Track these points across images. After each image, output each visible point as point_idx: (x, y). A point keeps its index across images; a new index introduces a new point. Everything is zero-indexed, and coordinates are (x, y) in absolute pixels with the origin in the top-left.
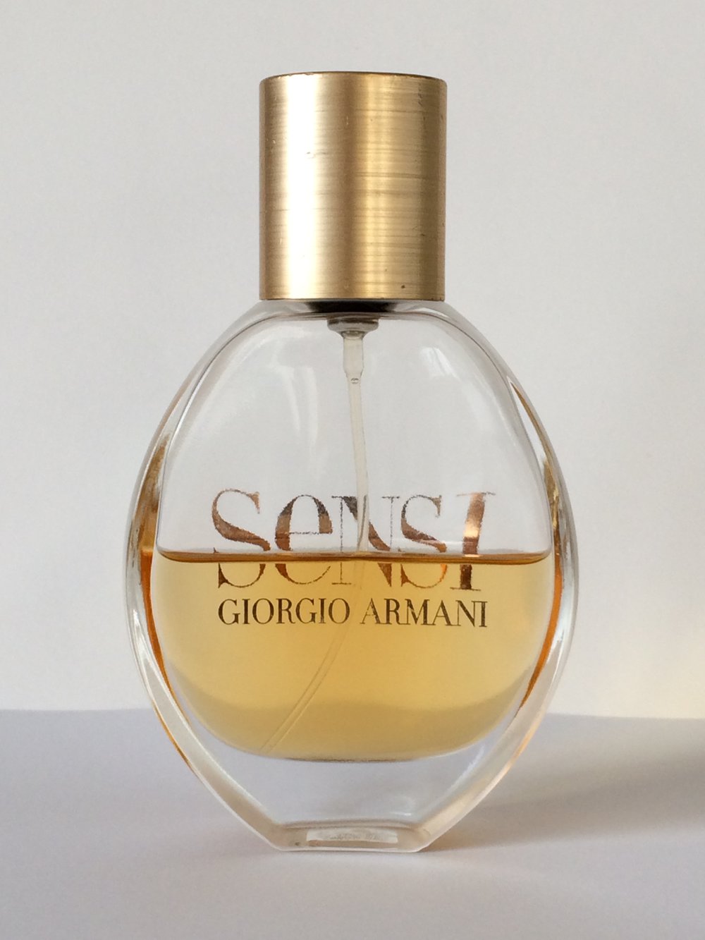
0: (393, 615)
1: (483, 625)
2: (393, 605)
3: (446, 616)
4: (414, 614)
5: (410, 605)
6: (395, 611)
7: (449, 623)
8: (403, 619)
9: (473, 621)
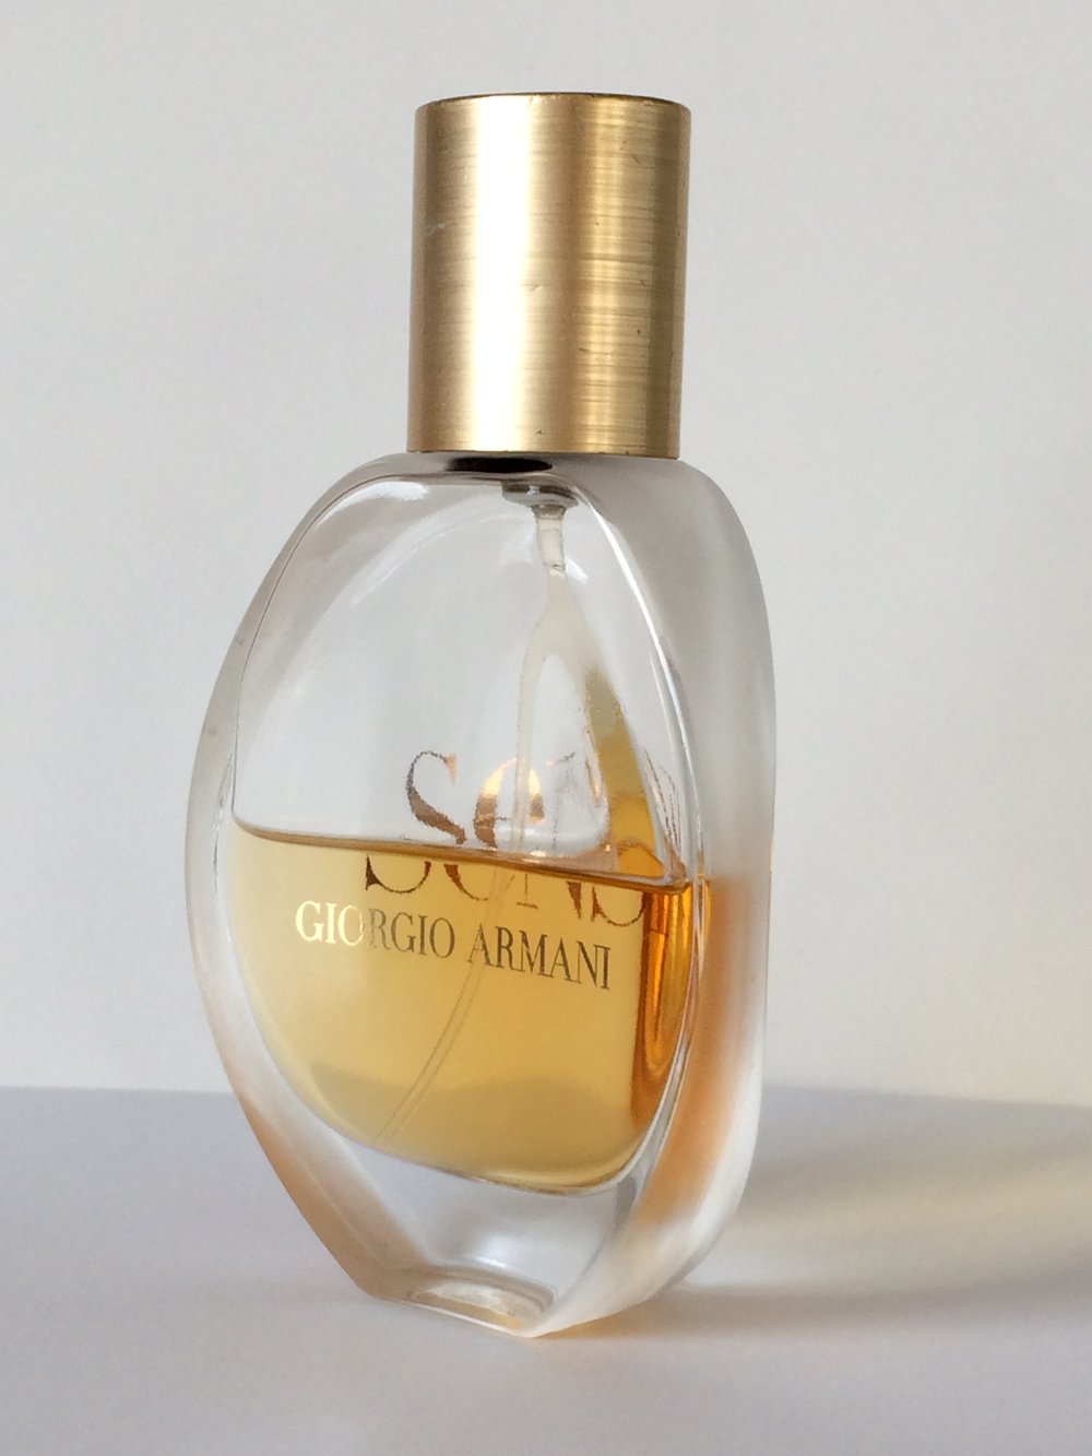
0: (505, 953)
1: (605, 986)
2: (505, 937)
3: (565, 964)
4: (529, 956)
5: (525, 941)
6: (508, 948)
7: (569, 978)
8: (516, 964)
9: (594, 976)
